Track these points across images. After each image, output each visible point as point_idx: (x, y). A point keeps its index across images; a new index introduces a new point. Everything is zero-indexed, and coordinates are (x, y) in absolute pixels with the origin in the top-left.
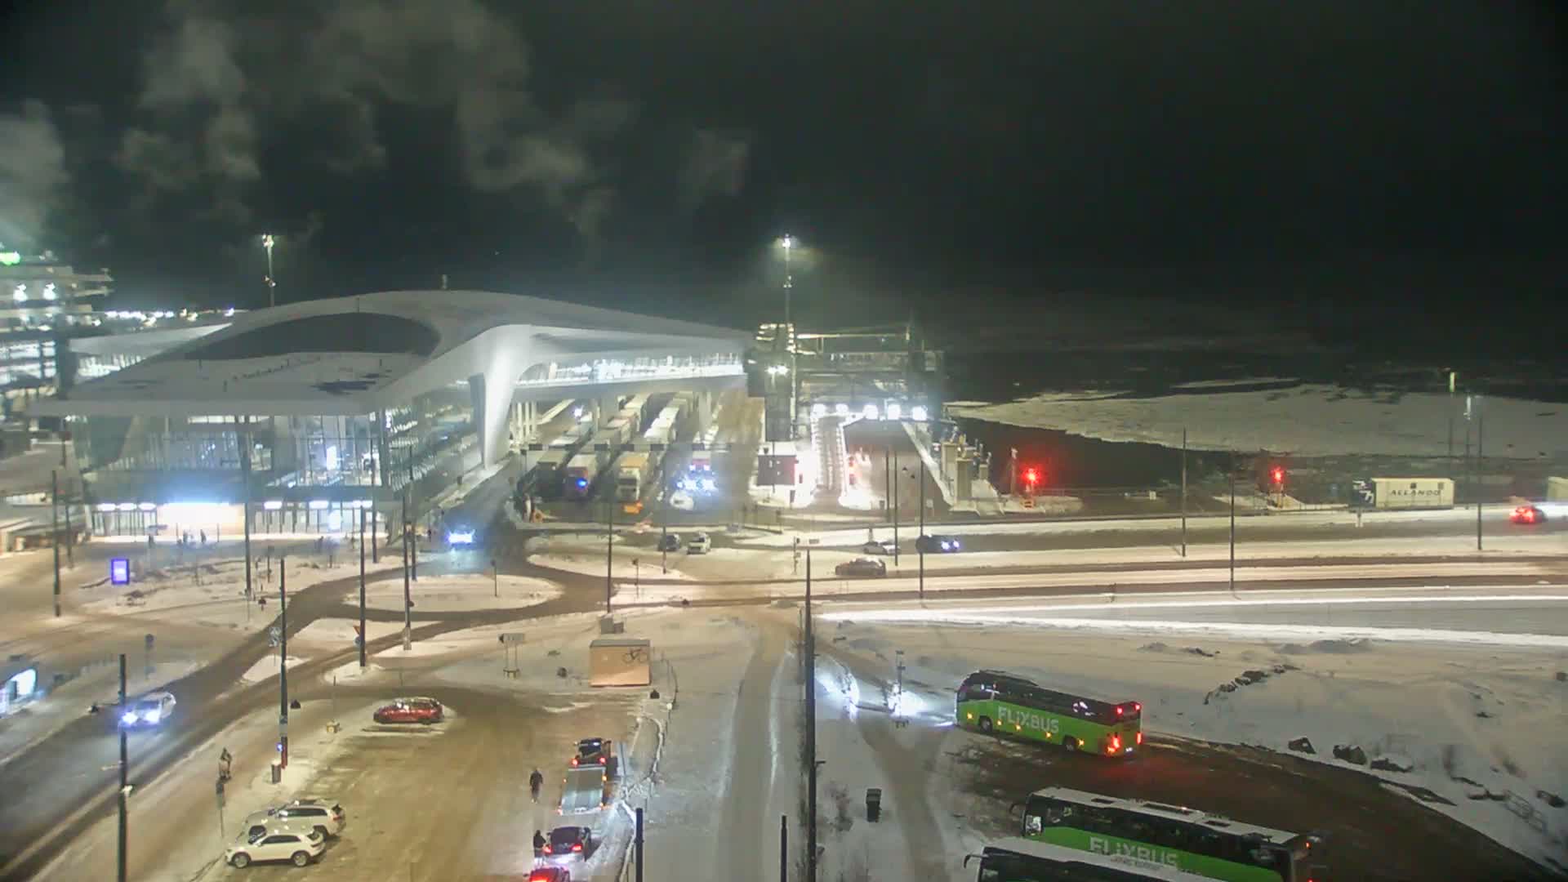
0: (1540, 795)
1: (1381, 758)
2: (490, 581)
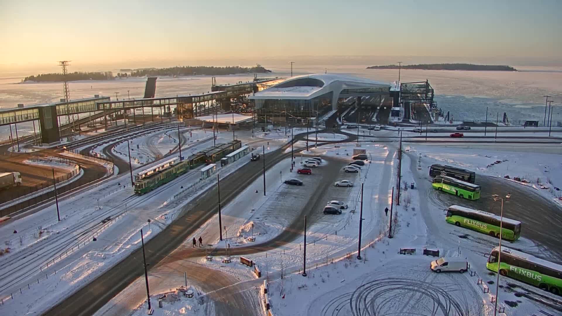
0: (555, 188)
1: (524, 180)
2: (333, 135)
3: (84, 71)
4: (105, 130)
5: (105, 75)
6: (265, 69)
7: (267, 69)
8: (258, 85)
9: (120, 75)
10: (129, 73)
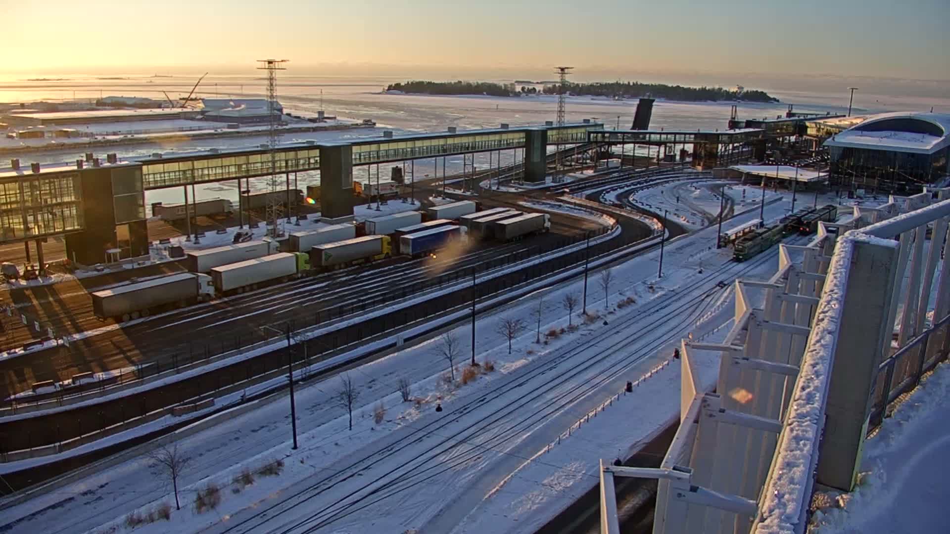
3: (465, 79)
4: (595, 172)
5: (503, 88)
6: (768, 95)
7: (772, 96)
8: (808, 124)
9: (526, 90)
10: (540, 88)
